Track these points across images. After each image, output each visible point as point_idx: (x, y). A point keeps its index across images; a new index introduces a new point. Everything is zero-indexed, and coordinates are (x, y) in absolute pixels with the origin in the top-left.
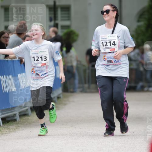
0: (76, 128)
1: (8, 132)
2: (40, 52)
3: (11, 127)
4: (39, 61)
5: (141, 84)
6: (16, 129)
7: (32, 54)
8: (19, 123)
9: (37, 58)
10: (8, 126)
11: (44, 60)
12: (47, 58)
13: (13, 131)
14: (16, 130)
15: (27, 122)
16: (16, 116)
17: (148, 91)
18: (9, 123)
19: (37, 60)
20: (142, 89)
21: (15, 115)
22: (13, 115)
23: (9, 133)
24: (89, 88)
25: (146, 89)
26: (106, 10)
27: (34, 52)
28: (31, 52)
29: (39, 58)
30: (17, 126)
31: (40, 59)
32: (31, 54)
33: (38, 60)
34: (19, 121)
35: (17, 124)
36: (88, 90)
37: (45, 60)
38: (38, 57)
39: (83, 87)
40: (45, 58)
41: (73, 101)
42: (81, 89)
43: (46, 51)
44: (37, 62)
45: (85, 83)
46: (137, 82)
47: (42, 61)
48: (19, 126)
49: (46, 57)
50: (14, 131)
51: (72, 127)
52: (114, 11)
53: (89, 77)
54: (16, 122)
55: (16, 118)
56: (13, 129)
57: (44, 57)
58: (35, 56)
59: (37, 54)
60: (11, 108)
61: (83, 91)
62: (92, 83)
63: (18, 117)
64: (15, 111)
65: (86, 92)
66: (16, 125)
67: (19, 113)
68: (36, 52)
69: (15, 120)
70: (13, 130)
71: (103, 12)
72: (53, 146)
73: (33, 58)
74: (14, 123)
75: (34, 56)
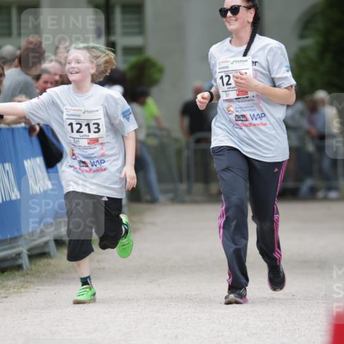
0: (159, 285)
1: (4, 295)
2: (84, 113)
3: (10, 283)
4: (82, 132)
5: (309, 183)
6: (22, 287)
7: (67, 117)
8: (27, 274)
9: (79, 126)
10: (3, 280)
11: (95, 132)
12: (100, 127)
13: (14, 292)
14: (23, 290)
15: (46, 273)
16: (21, 258)
17: (325, 199)
18: (6, 273)
19: (78, 131)
20: (312, 195)
21: (19, 255)
22: (14, 255)
23: (6, 297)
24: (189, 191)
25: (321, 194)
26: (232, 7)
27: (72, 112)
28: (65, 113)
29: (83, 125)
30: (23, 281)
31: (85, 129)
32: (65, 117)
33: (81, 130)
34: (28, 269)
35: (23, 276)
36: (187, 198)
37: (97, 130)
38: (81, 125)
39: (175, 191)
40: (96, 126)
41: (153, 224)
42: (171, 195)
43: (97, 111)
44: (77, 135)
45: (181, 181)
46: (300, 179)
47: (89, 134)
48: (28, 282)
49: (98, 124)
50: (17, 292)
51: (151, 282)
52: (249, 8)
53: (188, 166)
54: (20, 272)
55: (20, 262)
56: (14, 288)
57: (94, 124)
58: (74, 122)
59: (79, 116)
60: (10, 239)
61: (177, 199)
62: (197, 181)
63: (25, 261)
64: (18, 246)
65: (183, 202)
66: (23, 279)
67: (29, 250)
68: (77, 113)
69: (20, 267)
70: (15, 290)
71: (223, 12)
72: (108, 328)
73: (70, 127)
74: (17, 273)
75: (71, 121)
